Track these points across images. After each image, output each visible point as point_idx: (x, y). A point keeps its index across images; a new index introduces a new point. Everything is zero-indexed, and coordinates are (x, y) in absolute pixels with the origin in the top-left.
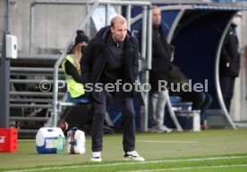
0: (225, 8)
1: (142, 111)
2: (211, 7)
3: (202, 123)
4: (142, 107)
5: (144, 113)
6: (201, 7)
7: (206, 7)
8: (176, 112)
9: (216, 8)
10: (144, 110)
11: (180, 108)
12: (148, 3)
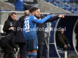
0: (76, 15)
1: (47, 51)
2: (71, 15)
3: (68, 55)
4: (47, 50)
5: (48, 52)
6: (67, 15)
7: (69, 15)
8: (59, 52)
9: (72, 15)
10: (48, 51)
11: (60, 50)
12: (49, 13)
